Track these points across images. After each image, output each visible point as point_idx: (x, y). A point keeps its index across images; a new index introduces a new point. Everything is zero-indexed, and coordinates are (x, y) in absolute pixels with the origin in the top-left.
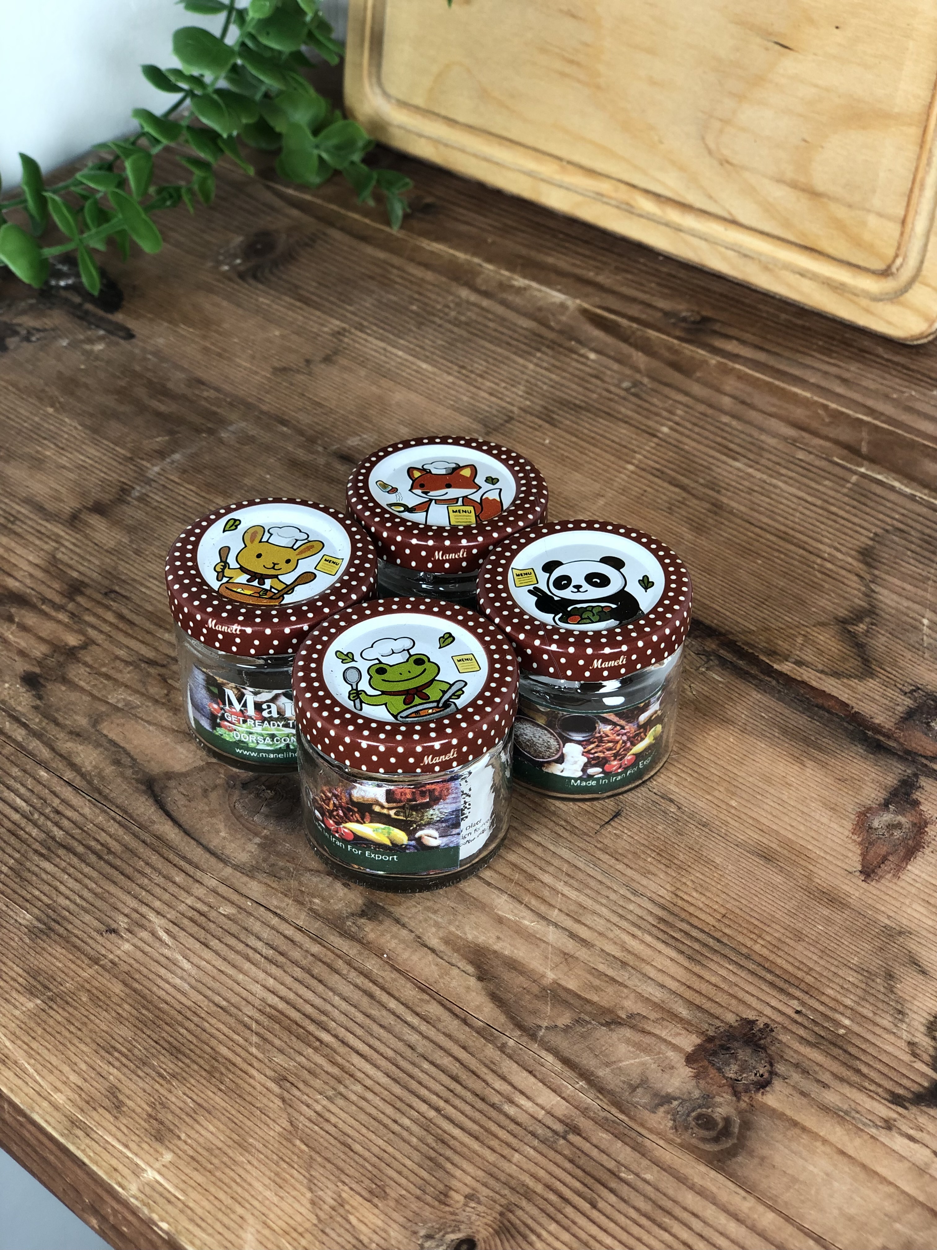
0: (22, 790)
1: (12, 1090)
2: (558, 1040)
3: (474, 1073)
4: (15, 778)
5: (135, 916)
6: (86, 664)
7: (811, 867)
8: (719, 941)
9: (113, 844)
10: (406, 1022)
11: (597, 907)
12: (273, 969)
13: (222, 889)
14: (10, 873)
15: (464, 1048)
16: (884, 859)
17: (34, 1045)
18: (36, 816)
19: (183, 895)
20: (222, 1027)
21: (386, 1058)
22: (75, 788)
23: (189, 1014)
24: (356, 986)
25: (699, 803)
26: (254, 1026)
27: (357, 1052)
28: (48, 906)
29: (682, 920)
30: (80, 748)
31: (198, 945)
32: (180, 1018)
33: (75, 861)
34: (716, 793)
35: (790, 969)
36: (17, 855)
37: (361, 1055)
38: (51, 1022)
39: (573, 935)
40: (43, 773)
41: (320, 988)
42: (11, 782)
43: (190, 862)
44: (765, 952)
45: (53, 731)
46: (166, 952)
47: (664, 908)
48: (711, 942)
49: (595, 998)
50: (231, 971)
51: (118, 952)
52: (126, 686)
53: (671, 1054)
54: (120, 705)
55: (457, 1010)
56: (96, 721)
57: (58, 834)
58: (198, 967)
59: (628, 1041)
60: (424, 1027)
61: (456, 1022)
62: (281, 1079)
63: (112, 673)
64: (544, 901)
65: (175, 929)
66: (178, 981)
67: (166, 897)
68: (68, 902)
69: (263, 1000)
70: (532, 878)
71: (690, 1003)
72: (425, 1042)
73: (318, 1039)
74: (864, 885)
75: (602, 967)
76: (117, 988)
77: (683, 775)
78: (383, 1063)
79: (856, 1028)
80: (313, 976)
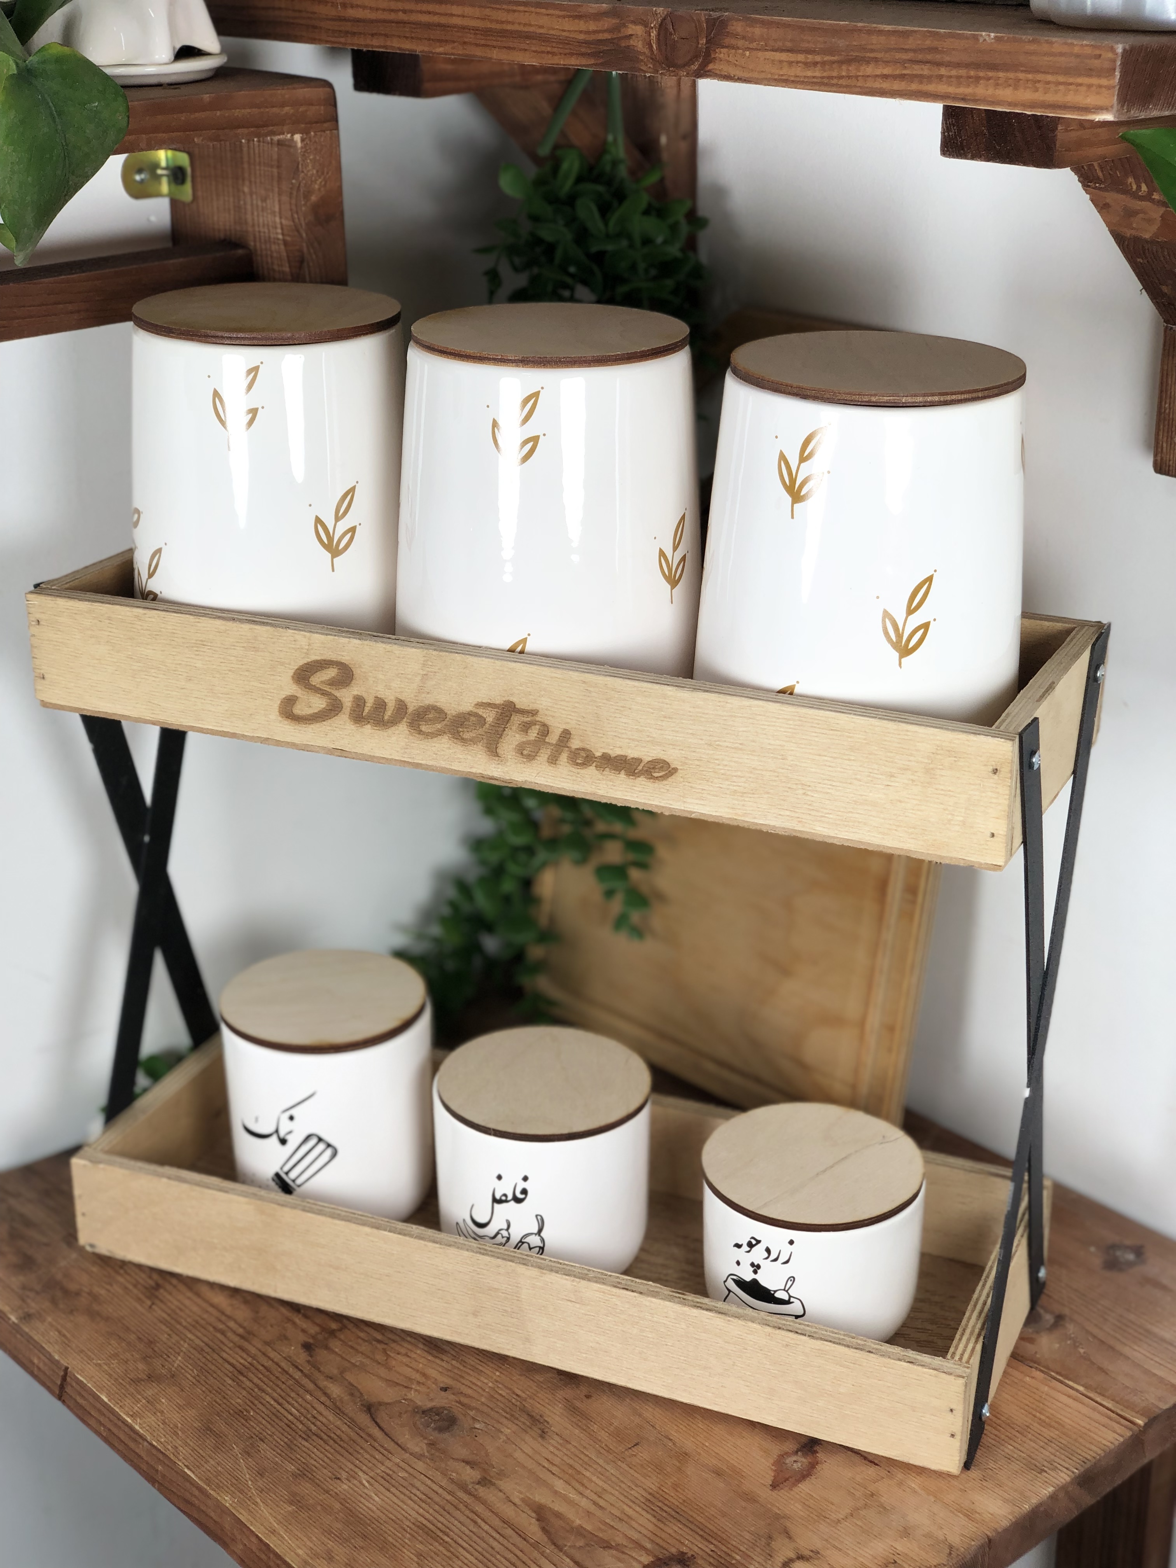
0: (296, 1405)
1: (275, 1546)
2: (573, 1552)
3: (523, 1562)
4: (292, 1398)
5: (351, 1473)
6: (340, 1340)
7: (743, 1481)
8: (678, 1513)
9: (344, 1437)
10: (492, 1537)
11: (613, 1492)
12: (423, 1505)
13: (402, 1464)
14: (285, 1445)
15: (521, 1551)
16: (786, 1480)
17: (290, 1527)
18: (302, 1418)
19: (379, 1465)
20: (392, 1529)
21: (477, 1551)
22: (326, 1406)
23: (374, 1521)
24: (468, 1517)
25: (686, 1442)
26: (408, 1530)
27: (462, 1547)
28: (304, 1463)
29: (660, 1501)
30: (331, 1385)
31: (384, 1490)
32: (368, 1522)
33: (321, 1442)
34: (698, 1438)
35: (715, 1530)
36: (290, 1437)
37: (464, 1549)
38: (300, 1517)
39: (595, 1503)
40: (308, 1397)
41: (448, 1516)
42: (290, 1400)
43: (386, 1450)
44: (702, 1520)
45: (317, 1374)
46: (366, 1491)
47: (650, 1494)
48: (673, 1513)
49: (601, 1535)
50: (400, 1504)
51: (340, 1489)
52: (362, 1354)
53: (635, 1564)
54: (358, 1364)
55: (522, 1534)
56: (342, 1373)
57: (314, 1428)
58: (383, 1500)
59: (613, 1556)
60: (501, 1539)
61: (520, 1539)
62: (419, 1555)
63: (355, 1346)
64: (583, 1485)
65: (372, 1481)
66: (370, 1506)
67: (370, 1465)
68: (315, 1463)
69: (416, 1519)
70: (579, 1473)
71: (653, 1541)
72: (500, 1546)
73: (442, 1539)
74: (770, 1492)
75: (607, 1521)
76: (337, 1506)
77: (681, 1426)
78: (476, 1554)
79: (743, 1562)
80: (445, 1510)
